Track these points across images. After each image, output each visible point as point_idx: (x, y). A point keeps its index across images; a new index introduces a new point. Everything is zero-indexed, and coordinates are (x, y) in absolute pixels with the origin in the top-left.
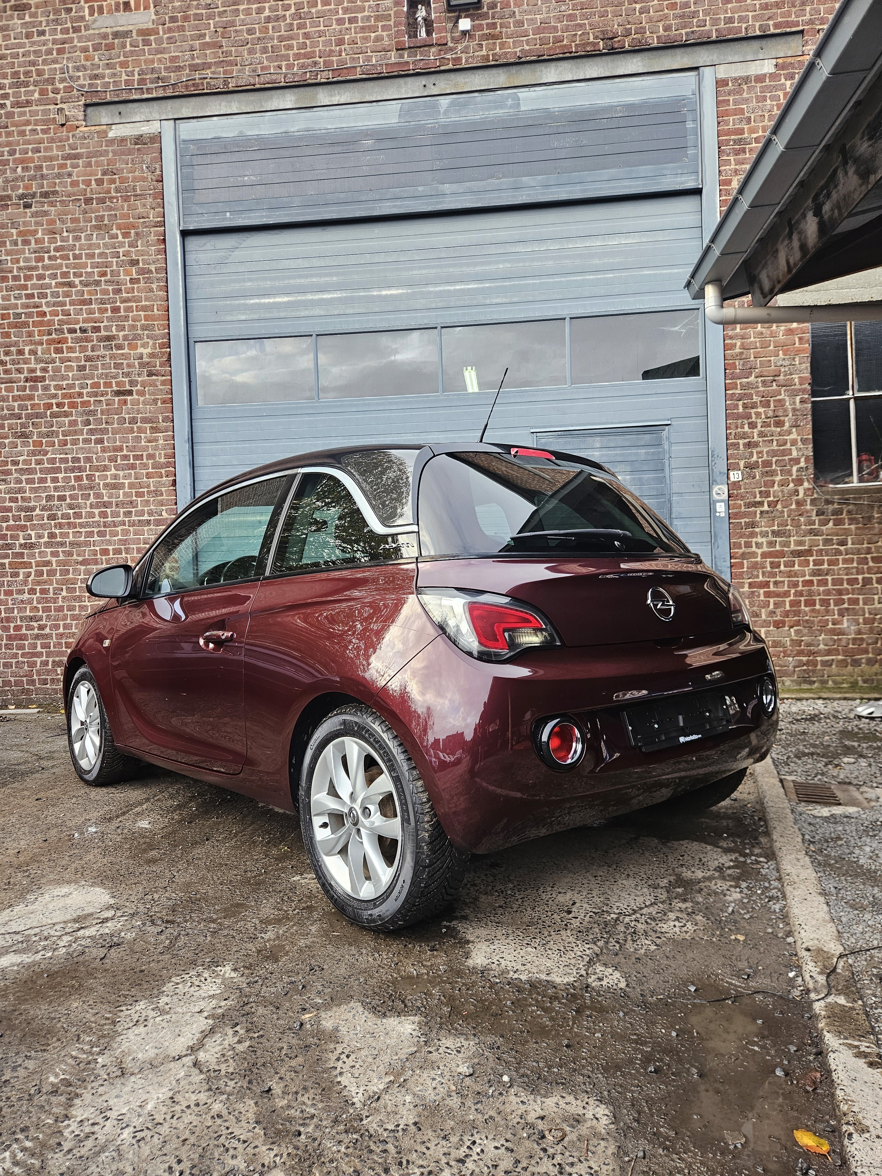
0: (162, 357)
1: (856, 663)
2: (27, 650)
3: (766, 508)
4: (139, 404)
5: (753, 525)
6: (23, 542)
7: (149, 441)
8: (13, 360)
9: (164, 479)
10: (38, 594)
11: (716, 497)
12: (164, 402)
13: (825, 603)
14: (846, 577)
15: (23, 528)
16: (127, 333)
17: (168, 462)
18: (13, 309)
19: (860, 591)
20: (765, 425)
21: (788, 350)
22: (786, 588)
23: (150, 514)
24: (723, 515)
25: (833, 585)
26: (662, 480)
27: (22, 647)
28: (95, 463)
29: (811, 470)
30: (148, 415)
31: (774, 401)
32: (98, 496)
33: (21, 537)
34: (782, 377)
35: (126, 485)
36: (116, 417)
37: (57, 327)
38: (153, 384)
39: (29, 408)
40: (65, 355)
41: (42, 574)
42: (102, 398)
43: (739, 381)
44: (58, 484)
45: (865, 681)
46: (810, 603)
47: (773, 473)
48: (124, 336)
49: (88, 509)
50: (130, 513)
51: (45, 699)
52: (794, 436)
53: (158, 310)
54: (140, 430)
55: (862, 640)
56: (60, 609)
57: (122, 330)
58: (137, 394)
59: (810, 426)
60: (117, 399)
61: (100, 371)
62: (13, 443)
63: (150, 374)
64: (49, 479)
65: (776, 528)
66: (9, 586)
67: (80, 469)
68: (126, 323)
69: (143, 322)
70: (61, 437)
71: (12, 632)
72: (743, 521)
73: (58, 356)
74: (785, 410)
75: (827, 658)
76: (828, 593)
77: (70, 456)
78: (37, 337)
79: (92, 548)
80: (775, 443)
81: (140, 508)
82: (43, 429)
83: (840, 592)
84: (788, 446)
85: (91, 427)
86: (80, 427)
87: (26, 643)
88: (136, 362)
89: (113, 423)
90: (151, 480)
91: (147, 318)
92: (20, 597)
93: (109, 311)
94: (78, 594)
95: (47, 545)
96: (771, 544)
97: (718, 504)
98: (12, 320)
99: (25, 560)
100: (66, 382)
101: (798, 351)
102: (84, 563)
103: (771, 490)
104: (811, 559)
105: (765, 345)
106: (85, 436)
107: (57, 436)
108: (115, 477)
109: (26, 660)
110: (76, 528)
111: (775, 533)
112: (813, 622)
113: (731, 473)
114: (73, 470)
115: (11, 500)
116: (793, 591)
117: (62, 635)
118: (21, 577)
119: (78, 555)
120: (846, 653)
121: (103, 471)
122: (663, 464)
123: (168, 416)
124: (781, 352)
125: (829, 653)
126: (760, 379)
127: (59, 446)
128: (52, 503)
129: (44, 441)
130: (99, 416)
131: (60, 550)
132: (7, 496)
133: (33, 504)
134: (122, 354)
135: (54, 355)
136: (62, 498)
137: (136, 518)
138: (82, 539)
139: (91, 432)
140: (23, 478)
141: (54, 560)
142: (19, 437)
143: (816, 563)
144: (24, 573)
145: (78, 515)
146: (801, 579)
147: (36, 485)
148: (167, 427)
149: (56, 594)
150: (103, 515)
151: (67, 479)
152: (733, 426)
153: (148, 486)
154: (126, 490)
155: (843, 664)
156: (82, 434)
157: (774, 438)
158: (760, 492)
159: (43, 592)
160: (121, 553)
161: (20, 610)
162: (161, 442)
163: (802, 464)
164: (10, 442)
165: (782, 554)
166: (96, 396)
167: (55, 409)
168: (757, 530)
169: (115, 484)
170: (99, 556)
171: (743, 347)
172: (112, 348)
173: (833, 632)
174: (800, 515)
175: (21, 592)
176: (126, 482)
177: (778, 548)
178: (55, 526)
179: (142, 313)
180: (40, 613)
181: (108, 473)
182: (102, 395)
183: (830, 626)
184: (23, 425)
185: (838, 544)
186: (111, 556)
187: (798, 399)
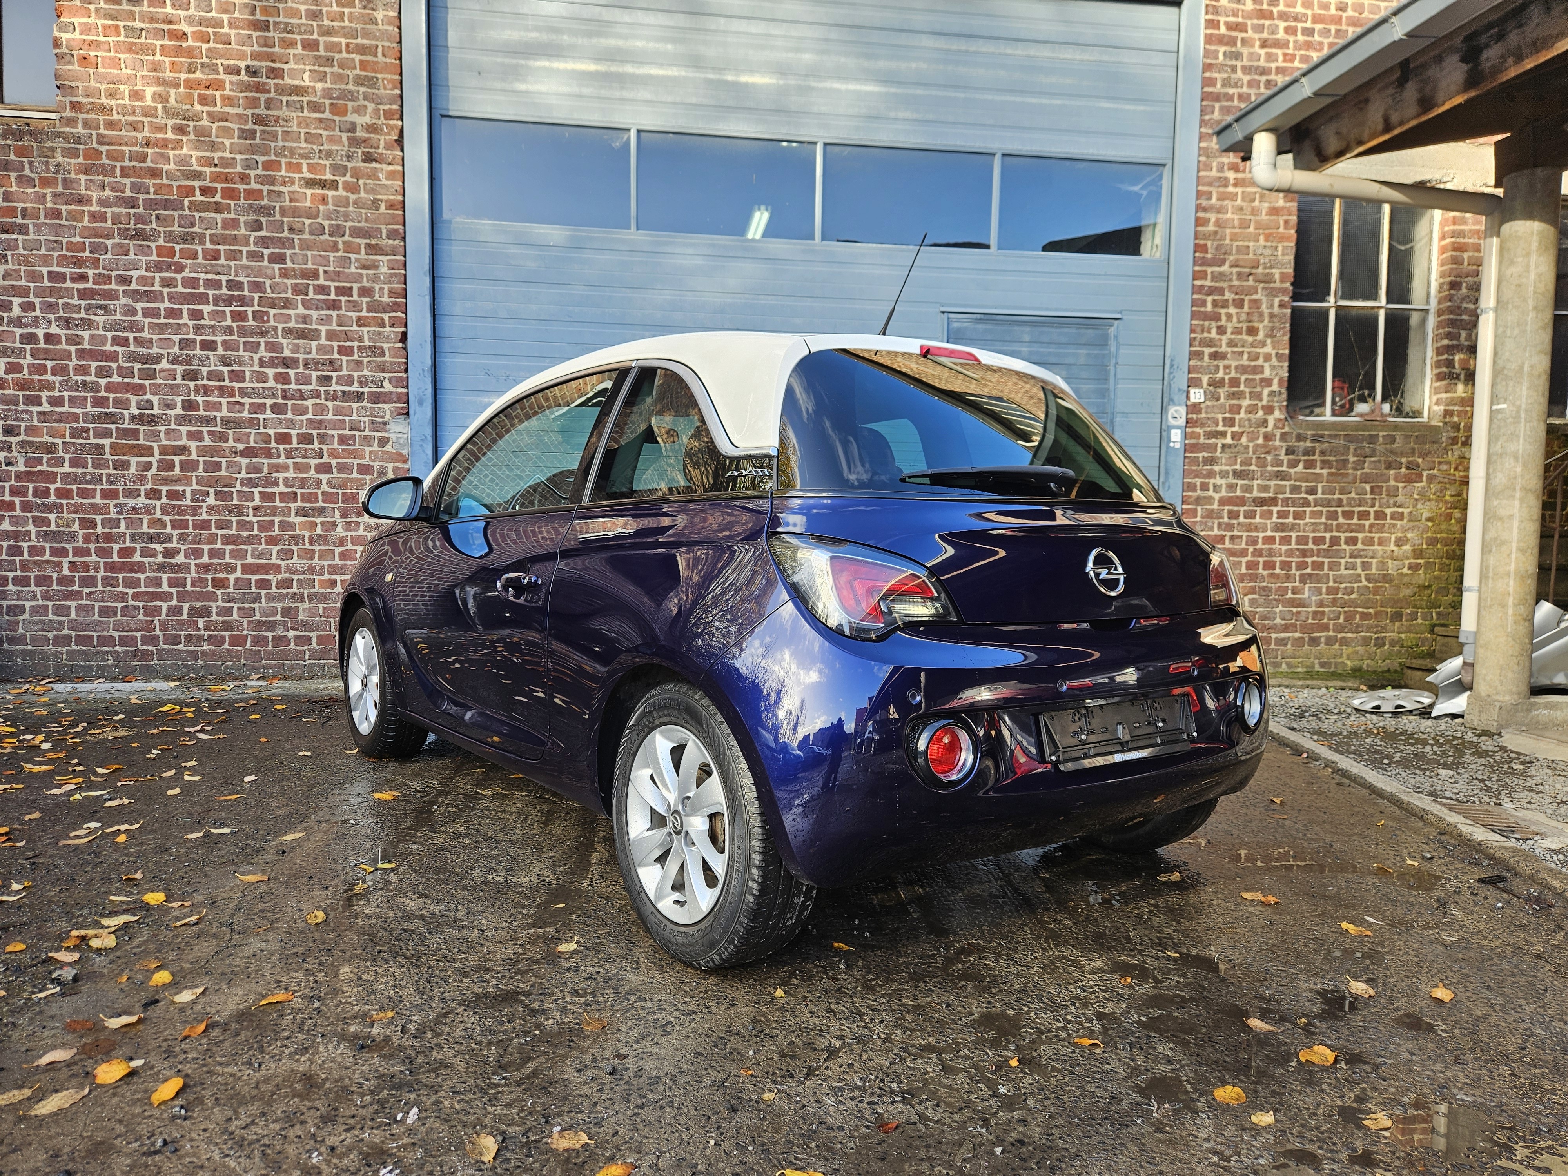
0: (389, 134)
1: (1314, 642)
2: (143, 589)
3: (1228, 440)
4: (347, 205)
5: (1212, 461)
6: (136, 412)
7: (364, 267)
8: (124, 107)
9: (388, 329)
10: (164, 500)
11: (1172, 422)
12: (391, 206)
13: (1286, 565)
14: (1312, 535)
15: (138, 390)
16: (329, 85)
17: (395, 303)
18: (124, 20)
19: (1327, 553)
20: (1237, 331)
21: (1270, 235)
22: (1243, 546)
23: (362, 383)
24: (1178, 446)
25: (1298, 543)
26: (1103, 393)
27: (136, 583)
28: (269, 293)
29: (1284, 396)
30: (363, 224)
31: (1250, 301)
32: (273, 347)
33: (133, 404)
34: (1260, 270)
35: (323, 334)
36: (307, 222)
37: (205, 60)
38: (373, 175)
39: (152, 190)
40: (218, 108)
41: (171, 466)
42: (282, 189)
43: (1209, 270)
44: (202, 322)
45: (1322, 665)
46: (1269, 565)
47: (1239, 395)
48: (324, 90)
49: (256, 368)
50: (328, 379)
51: (176, 668)
52: (1268, 349)
53: (384, 55)
54: (349, 248)
55: (1323, 613)
56: (204, 525)
57: (320, 80)
58: (344, 188)
59: (1286, 338)
60: (309, 192)
61: (281, 144)
62: (121, 246)
63: (368, 158)
64: (185, 313)
65: (1238, 467)
66: (110, 482)
67: (243, 301)
68: (328, 70)
69: (358, 71)
70: (208, 245)
71: (116, 558)
72: (1200, 455)
73: (206, 108)
74: (1261, 314)
75: (1283, 635)
76: (1290, 553)
77: (224, 278)
78: (168, 74)
79: (262, 430)
80: (1245, 356)
81: (345, 372)
82: (176, 229)
83: (1304, 554)
84: (1260, 362)
85: (263, 233)
86: (243, 231)
87: (142, 577)
88: (344, 136)
89: (301, 232)
90: (365, 329)
91: (364, 65)
92: (131, 502)
93: (299, 46)
94: (235, 502)
95: (182, 420)
96: (1231, 487)
97: (1173, 432)
98: (122, 38)
99: (141, 442)
100: (220, 154)
101: (1282, 238)
102: (248, 453)
103: (1237, 417)
104: (1275, 509)
105: (1244, 225)
106: (252, 248)
107: (202, 243)
108: (305, 319)
109: (141, 604)
110: (233, 396)
111: (1237, 474)
112: (1270, 590)
113: (1192, 391)
114: (229, 301)
115: (116, 341)
116: (1251, 549)
117: (206, 567)
118: (133, 470)
119: (237, 440)
120: (1305, 629)
121: (283, 308)
122: (1107, 373)
123: (396, 231)
124: (1262, 238)
125: (1286, 628)
126: (1235, 270)
127: (205, 258)
128: (191, 353)
129: (177, 247)
130: (278, 217)
131: (205, 429)
132: (109, 335)
133: (155, 350)
134: (321, 120)
135: (198, 107)
136: (209, 346)
137: (339, 388)
138: (245, 414)
139: (264, 242)
140: (139, 306)
141: (193, 445)
142: (132, 238)
143: (1281, 515)
144: (138, 463)
145: (237, 376)
146: (1261, 535)
147: (162, 320)
148: (394, 247)
149: (197, 500)
150: (283, 379)
151: (218, 315)
152: (1198, 329)
153: (360, 339)
154: (323, 341)
155: (1299, 642)
156: (247, 244)
157: (1246, 350)
158: (1224, 419)
159: (172, 495)
160: (312, 442)
161: (130, 523)
162: (384, 269)
163: (1275, 387)
164: (114, 245)
165: (1242, 501)
166: (273, 184)
167: (198, 197)
168: (1217, 468)
169: (303, 330)
170: (273, 444)
171: (1218, 223)
172: (302, 107)
173: (1293, 603)
174: (1268, 453)
175: (132, 494)
176: (323, 329)
177: (1238, 493)
178: (197, 391)
179: (357, 58)
180: (168, 530)
181: (291, 312)
182: (284, 184)
183: (1290, 595)
184: (139, 219)
185: (1307, 493)
186: (295, 445)
187: (1277, 301)
